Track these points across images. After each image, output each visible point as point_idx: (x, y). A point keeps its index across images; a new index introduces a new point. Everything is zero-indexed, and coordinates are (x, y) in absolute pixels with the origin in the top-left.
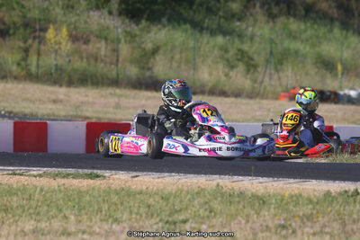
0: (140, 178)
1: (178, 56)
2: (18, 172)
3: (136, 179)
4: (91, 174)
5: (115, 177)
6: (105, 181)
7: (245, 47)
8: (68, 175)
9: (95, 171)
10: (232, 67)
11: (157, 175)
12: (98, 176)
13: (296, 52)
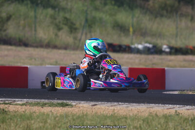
0: (98, 106)
1: (22, 22)
2: (7, 102)
3: (95, 107)
4: (62, 103)
5: (79, 105)
6: (73, 108)
7: (67, 16)
8: (45, 104)
9: (65, 101)
10: (59, 29)
11: (109, 104)
12: (67, 105)
13: (101, 19)
